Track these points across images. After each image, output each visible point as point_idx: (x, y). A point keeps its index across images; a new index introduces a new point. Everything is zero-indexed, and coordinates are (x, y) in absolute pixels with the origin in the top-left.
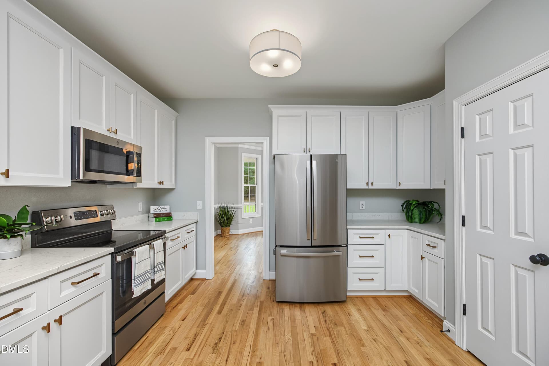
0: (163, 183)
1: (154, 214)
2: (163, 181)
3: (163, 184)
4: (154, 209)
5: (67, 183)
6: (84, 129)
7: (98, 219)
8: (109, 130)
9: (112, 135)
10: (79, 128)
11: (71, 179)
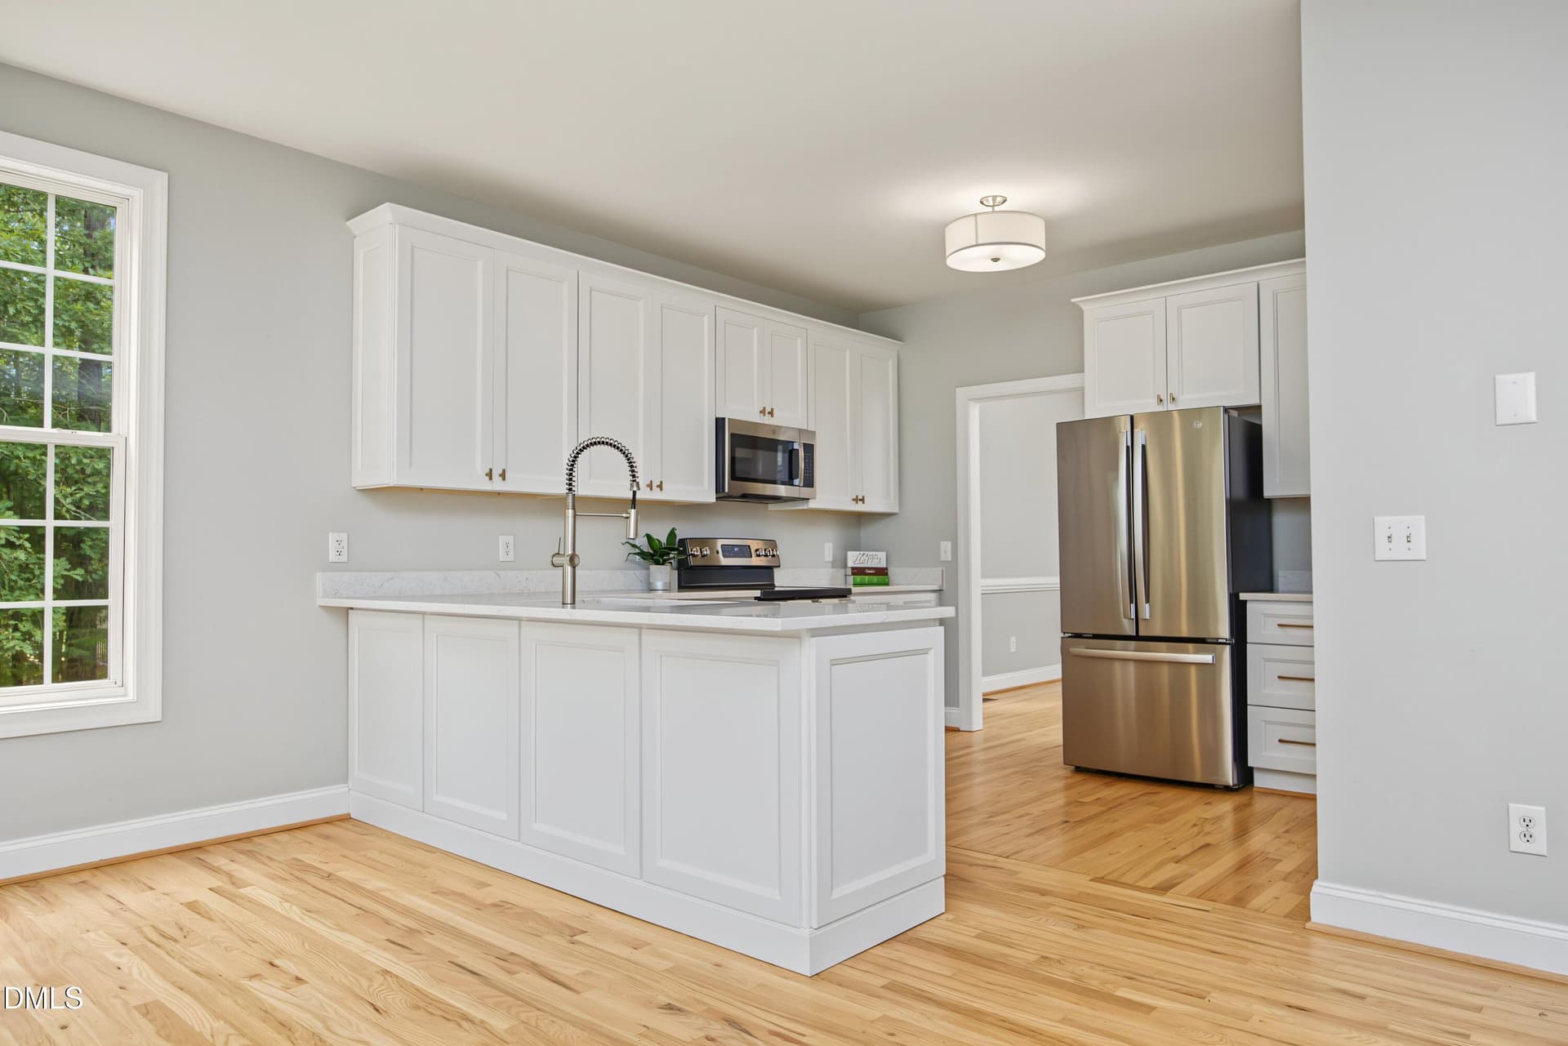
0: (863, 500)
1: (853, 568)
2: (863, 497)
3: (863, 503)
4: (854, 559)
5: (711, 498)
6: (729, 419)
7: (755, 561)
8: (763, 412)
9: (767, 420)
10: (724, 419)
11: (717, 492)
